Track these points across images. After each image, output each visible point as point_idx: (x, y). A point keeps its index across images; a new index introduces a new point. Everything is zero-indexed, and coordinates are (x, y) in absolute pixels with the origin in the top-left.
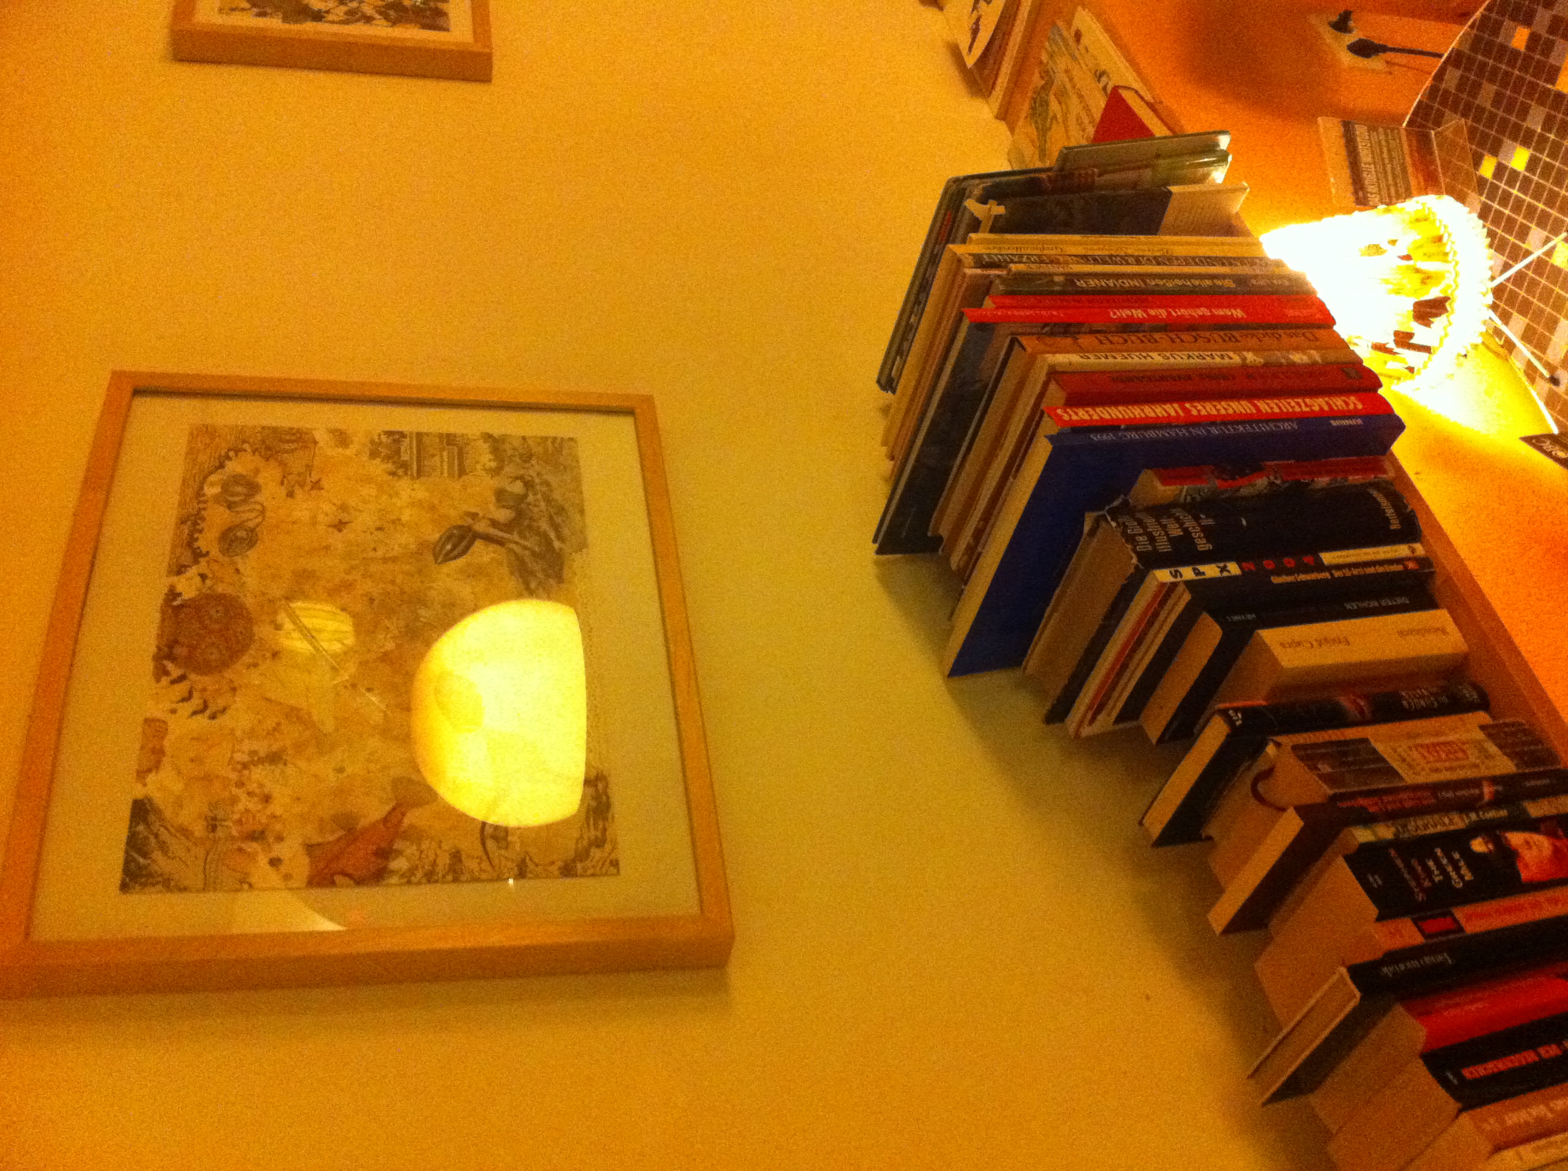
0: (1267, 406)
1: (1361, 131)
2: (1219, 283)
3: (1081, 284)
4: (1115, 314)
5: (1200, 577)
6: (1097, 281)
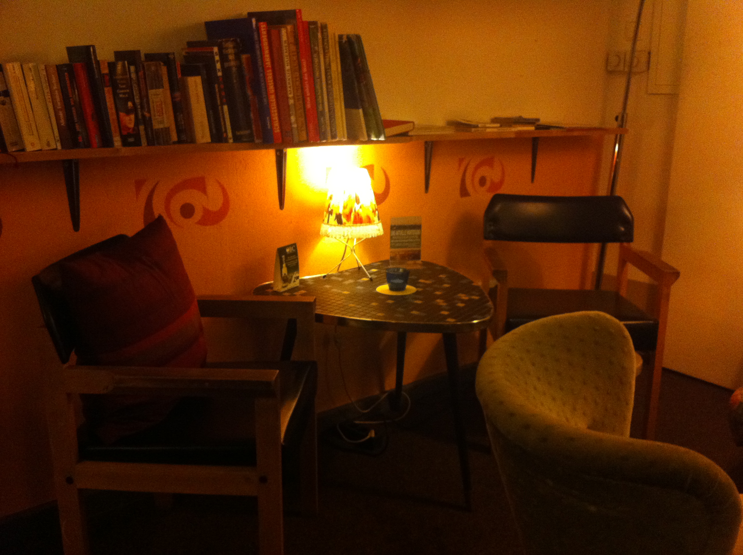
5: (216, 62)
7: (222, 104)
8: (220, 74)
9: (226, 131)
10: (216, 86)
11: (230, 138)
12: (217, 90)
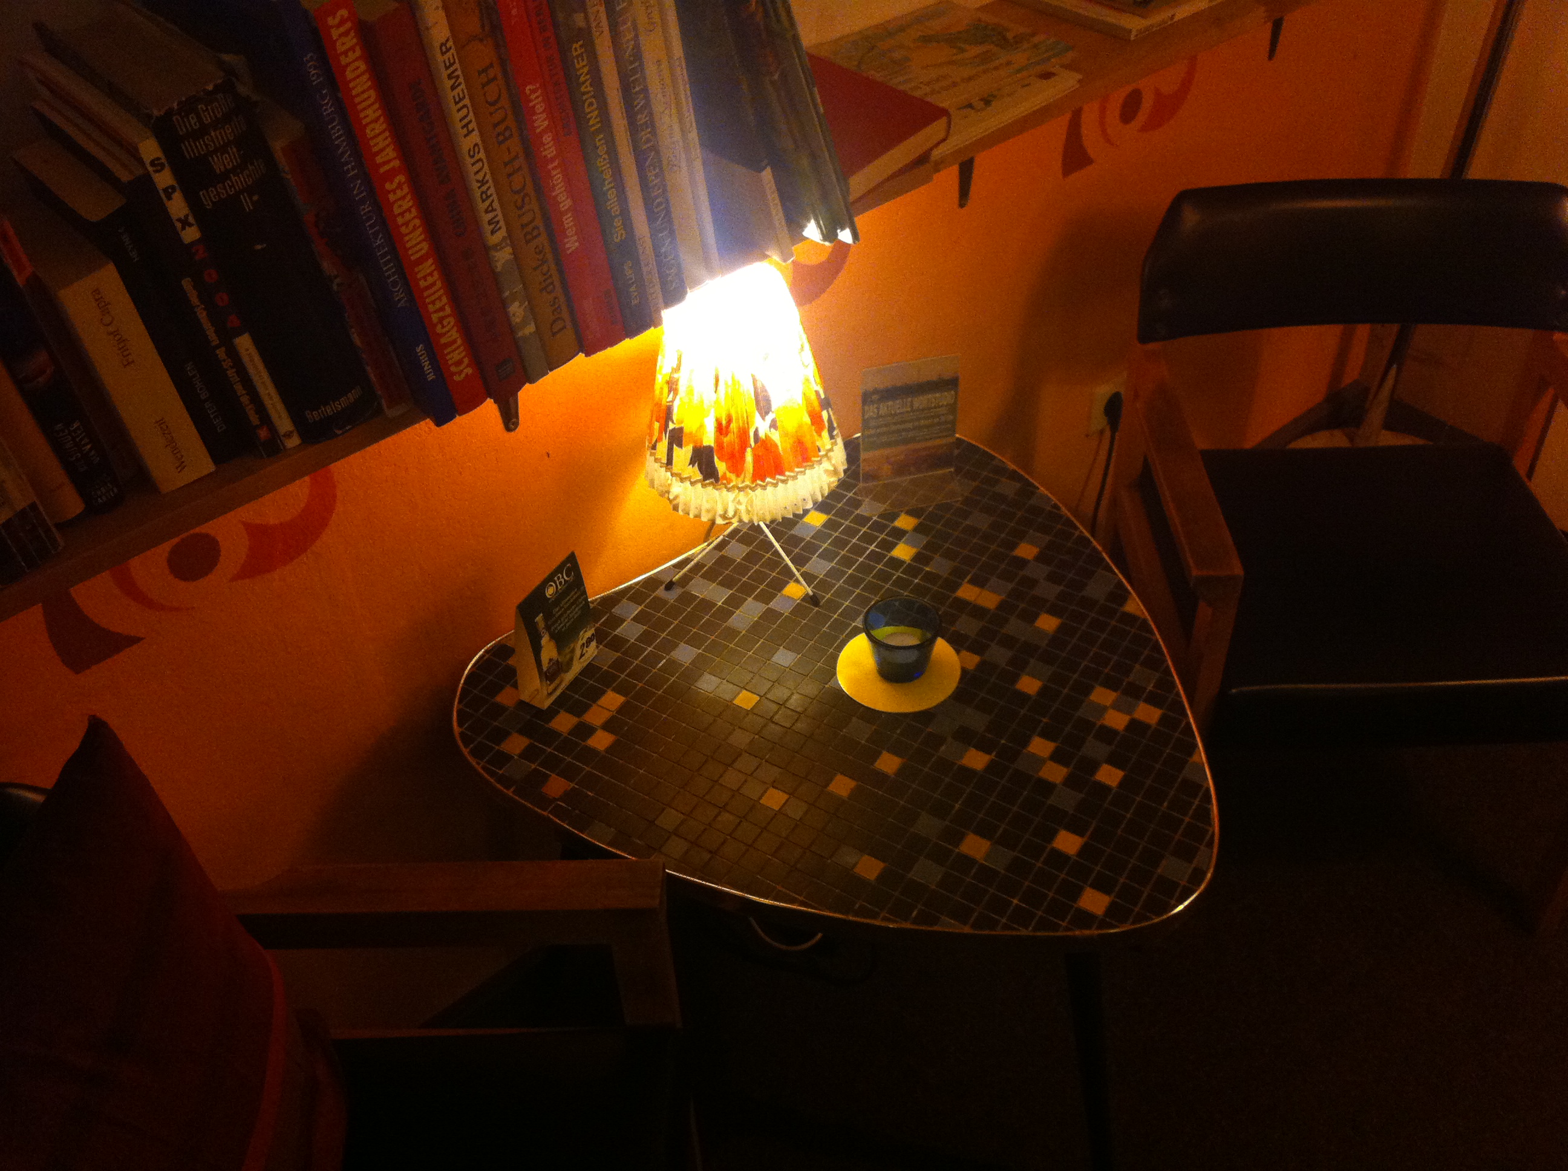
0: (428, 275)
1: (945, 398)
2: (618, 222)
3: (577, 48)
4: (533, 91)
5: (163, 196)
6: (586, 70)
7: (227, 338)
8: (190, 235)
9: (265, 419)
10: (187, 284)
11: (288, 435)
12: (194, 299)
